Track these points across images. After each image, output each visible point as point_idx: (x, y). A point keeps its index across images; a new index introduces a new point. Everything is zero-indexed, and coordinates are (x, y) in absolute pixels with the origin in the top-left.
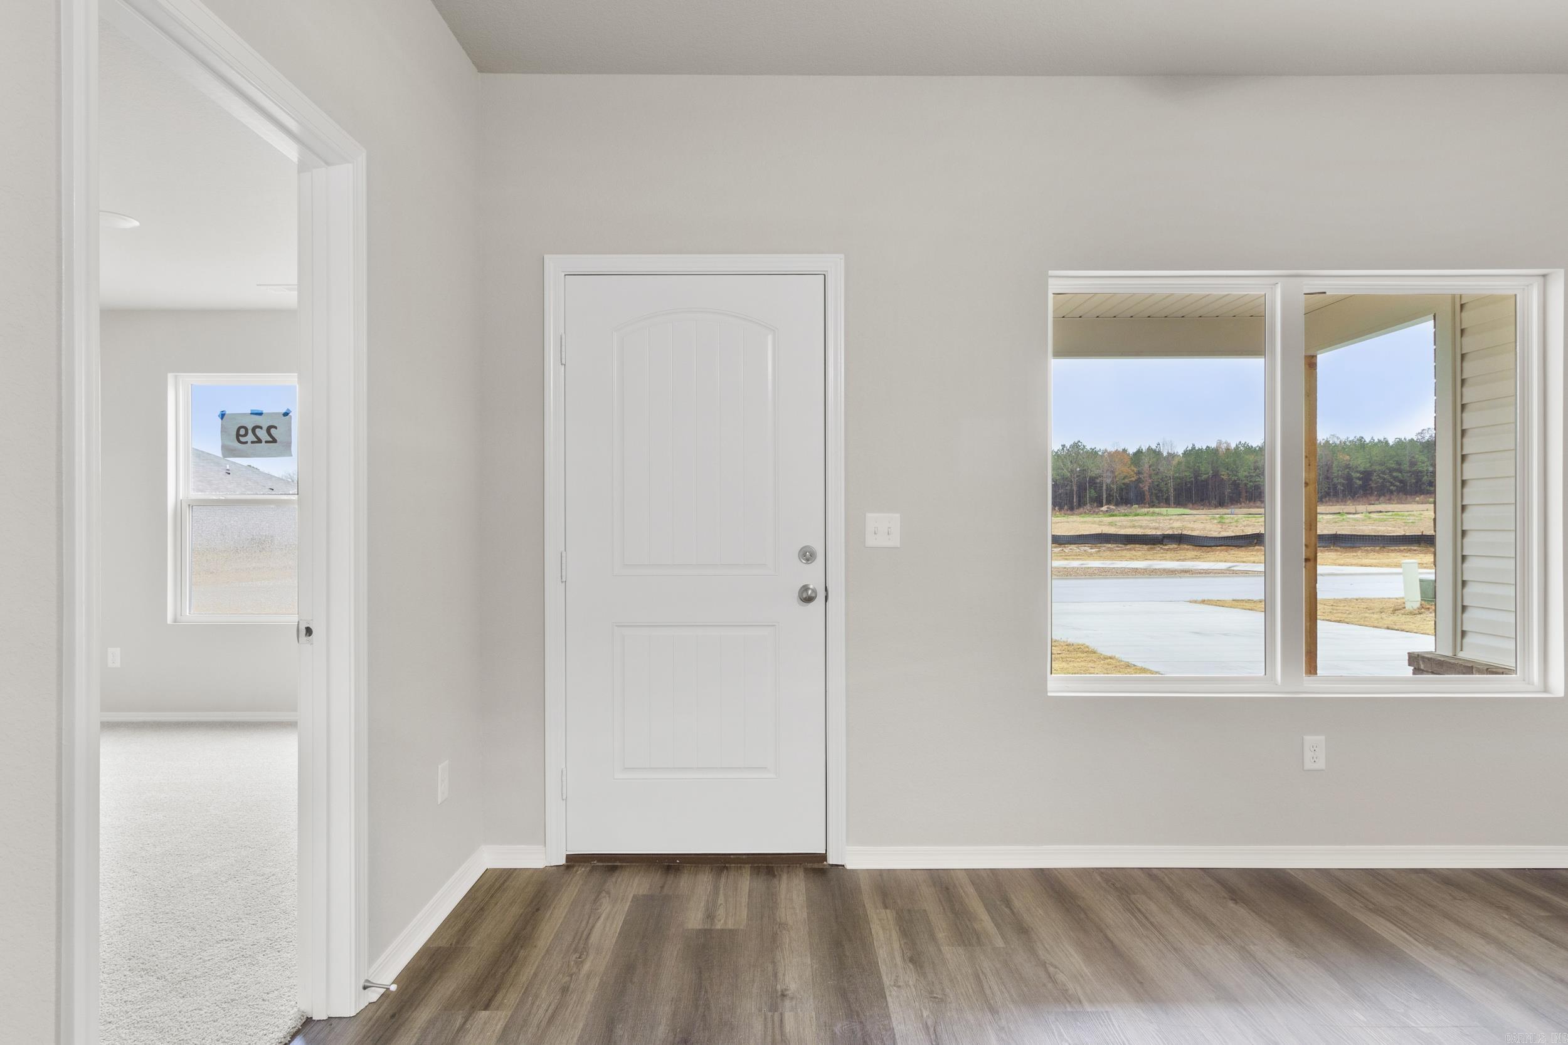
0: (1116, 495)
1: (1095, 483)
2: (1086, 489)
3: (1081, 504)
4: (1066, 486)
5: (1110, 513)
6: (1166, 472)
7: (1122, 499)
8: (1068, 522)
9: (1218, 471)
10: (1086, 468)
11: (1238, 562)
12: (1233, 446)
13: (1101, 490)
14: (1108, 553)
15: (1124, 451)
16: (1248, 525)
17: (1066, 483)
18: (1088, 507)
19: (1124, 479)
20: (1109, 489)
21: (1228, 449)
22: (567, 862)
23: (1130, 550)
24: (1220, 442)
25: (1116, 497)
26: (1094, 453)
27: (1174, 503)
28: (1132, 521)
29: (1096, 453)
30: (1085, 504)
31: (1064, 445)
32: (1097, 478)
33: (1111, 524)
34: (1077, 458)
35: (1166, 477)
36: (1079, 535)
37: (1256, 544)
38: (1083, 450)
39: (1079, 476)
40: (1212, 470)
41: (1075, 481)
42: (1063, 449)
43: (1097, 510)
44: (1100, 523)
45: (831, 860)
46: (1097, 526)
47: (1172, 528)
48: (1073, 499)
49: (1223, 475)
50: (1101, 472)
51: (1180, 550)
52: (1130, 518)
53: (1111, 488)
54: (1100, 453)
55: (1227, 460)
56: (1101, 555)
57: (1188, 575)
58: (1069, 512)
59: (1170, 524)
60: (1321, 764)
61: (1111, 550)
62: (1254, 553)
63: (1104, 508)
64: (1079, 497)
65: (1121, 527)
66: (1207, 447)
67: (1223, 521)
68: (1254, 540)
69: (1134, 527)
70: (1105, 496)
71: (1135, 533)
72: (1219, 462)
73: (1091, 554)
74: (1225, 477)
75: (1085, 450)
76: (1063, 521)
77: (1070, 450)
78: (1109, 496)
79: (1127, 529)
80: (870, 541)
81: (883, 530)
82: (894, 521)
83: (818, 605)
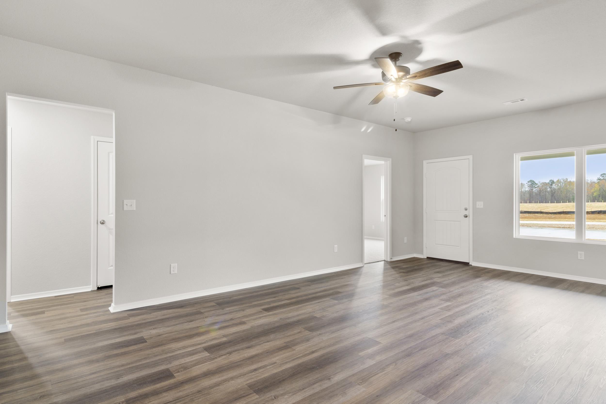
22: (426, 258)
45: (470, 264)
60: (583, 258)
80: (477, 207)
81: (480, 205)
82: (482, 203)
83: (468, 217)
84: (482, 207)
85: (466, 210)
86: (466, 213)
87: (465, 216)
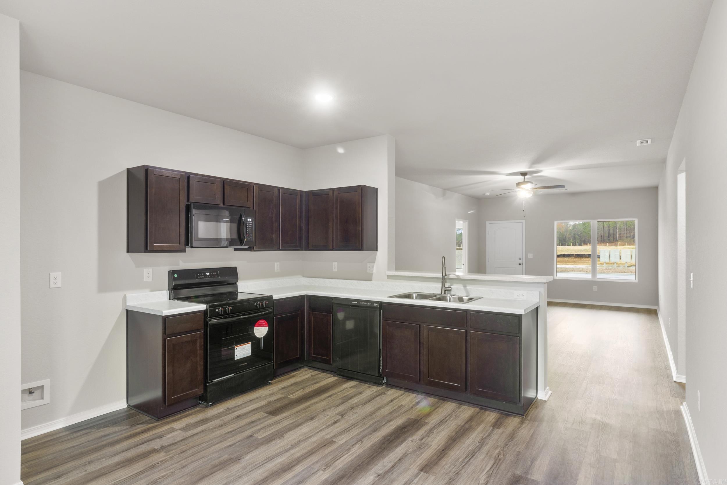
80: (529, 257)
81: (530, 256)
82: (532, 255)
83: (521, 265)
84: (532, 257)
85: (520, 259)
86: (521, 261)
87: (520, 264)
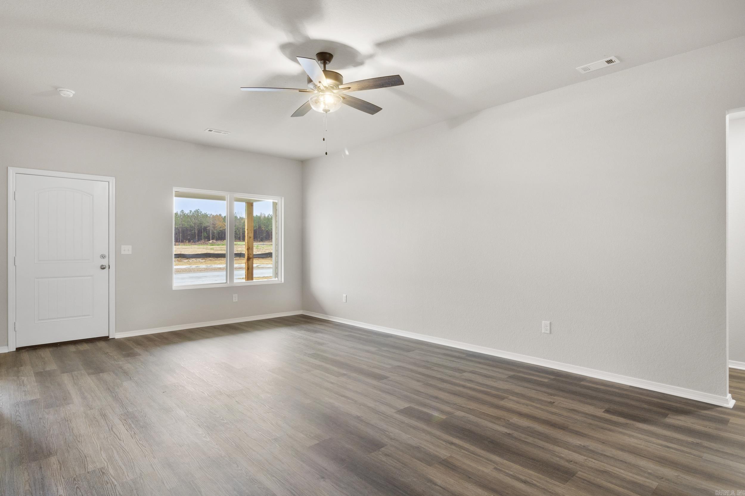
0: (216, 235)
1: (206, 230)
2: (202, 232)
3: (199, 239)
4: (192, 231)
5: (212, 244)
6: (239, 225)
7: (219, 237)
8: (191, 248)
9: (261, 226)
10: (202, 222)
11: (261, 264)
12: (267, 216)
13: (209, 233)
14: (209, 262)
15: (220, 215)
16: (267, 249)
17: (192, 229)
18: (203, 241)
19: (220, 228)
20: (213, 233)
21: (265, 217)
22: (16, 350)
23: (219, 260)
24: (261, 214)
25: (216, 236)
26: (206, 216)
27: (242, 240)
28: (221, 247)
29: (207, 215)
30: (201, 239)
31: (191, 211)
32: (207, 227)
33: (211, 249)
34: (197, 217)
35: (239, 228)
36: (197, 254)
37: (269, 257)
38: (200, 213)
39: (199, 226)
40: (258, 226)
41: (196, 228)
42: (190, 213)
43: (207, 243)
44: (207, 249)
45: (110, 337)
46: (205, 250)
47: (238, 251)
48: (196, 237)
49: (263, 228)
50: (209, 224)
51: (240, 260)
52: (220, 246)
53: (214, 232)
54: (209, 216)
55: (264, 221)
56: (206, 262)
57: (241, 269)
58: (193, 243)
59: (237, 249)
60: (237, 301)
61: (211, 260)
62: (268, 260)
63: (211, 242)
64: (199, 236)
65: (216, 250)
66: (256, 215)
67: (258, 247)
68: (269, 255)
69: (222, 250)
70: (211, 236)
71: (222, 253)
72: (261, 222)
73: (202, 262)
74: (263, 229)
75: (201, 214)
76: (189, 247)
77: (194, 213)
78: (213, 235)
79: (218, 251)
80: (123, 252)
81: (127, 250)
82: (130, 247)
83: (106, 270)
84: (130, 253)
85: (103, 257)
86: (105, 262)
87: (103, 268)
